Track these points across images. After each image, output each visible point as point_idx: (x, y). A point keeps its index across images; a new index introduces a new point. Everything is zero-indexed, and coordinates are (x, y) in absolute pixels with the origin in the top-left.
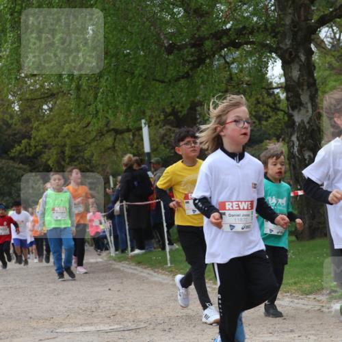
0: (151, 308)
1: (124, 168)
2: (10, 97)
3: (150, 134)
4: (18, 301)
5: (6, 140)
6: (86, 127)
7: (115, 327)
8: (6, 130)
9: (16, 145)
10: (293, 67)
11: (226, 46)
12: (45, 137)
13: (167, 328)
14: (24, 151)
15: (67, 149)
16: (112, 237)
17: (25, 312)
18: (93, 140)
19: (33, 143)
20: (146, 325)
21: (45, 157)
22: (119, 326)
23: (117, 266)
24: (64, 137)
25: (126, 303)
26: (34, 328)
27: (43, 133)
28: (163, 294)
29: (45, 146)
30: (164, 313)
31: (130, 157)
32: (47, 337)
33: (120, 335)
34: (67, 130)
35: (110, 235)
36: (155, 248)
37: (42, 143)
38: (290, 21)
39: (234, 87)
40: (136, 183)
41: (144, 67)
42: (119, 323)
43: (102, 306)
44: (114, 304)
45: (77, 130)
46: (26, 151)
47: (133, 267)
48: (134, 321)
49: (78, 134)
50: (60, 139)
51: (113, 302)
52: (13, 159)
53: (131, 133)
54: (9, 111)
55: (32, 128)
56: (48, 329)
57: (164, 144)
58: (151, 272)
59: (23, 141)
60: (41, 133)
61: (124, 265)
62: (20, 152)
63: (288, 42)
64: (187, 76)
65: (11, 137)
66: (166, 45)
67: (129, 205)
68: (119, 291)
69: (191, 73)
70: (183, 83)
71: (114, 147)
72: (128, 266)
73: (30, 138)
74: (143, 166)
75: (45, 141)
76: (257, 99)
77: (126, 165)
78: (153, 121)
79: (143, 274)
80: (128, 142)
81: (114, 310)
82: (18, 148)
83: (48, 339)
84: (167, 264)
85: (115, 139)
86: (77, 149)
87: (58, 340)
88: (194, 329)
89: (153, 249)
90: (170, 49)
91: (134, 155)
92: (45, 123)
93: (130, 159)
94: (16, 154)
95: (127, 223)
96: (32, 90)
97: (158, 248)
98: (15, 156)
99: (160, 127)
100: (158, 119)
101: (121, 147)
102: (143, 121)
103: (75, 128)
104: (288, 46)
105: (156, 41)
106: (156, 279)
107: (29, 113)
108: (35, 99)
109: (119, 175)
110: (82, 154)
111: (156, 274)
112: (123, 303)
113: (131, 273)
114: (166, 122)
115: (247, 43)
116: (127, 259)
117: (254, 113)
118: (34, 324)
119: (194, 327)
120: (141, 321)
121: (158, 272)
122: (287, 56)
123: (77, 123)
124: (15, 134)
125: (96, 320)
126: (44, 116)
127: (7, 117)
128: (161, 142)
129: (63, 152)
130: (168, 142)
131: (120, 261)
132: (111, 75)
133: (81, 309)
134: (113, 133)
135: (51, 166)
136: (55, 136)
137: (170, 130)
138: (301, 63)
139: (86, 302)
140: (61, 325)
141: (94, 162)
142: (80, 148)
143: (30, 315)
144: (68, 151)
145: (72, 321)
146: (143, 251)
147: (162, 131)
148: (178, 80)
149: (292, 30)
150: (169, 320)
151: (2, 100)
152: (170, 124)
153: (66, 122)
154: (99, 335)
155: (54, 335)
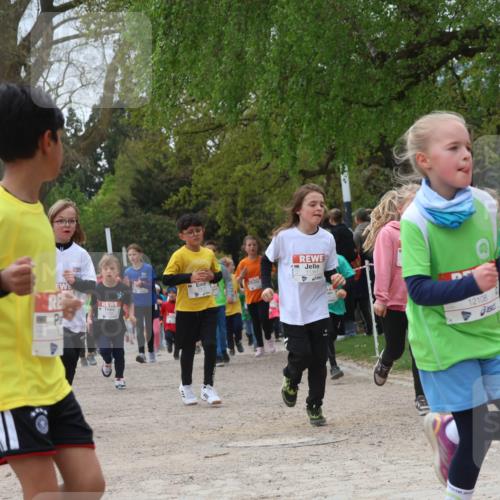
0: (354, 413)
2: (164, 130)
5: (158, 187)
6: (264, 169)
7: (306, 439)
8: (158, 175)
9: (171, 194)
11: (455, 55)
12: (210, 184)
13: (376, 441)
14: (182, 202)
15: (239, 198)
17: (186, 419)
18: (274, 186)
19: (194, 191)
20: (347, 437)
21: (211, 210)
22: (310, 439)
24: (235, 183)
26: (198, 442)
27: (208, 178)
28: (370, 395)
29: (210, 196)
30: (371, 421)
32: (215, 453)
33: (312, 450)
34: (240, 174)
36: (357, 333)
37: (205, 191)
41: (342, 86)
42: (311, 434)
45: (253, 173)
46: (185, 202)
48: (330, 432)
49: (254, 178)
50: (230, 185)
51: (302, 406)
52: (167, 213)
53: (325, 176)
54: (163, 149)
55: (192, 171)
56: (217, 442)
57: (369, 190)
58: (354, 365)
59: (181, 189)
60: (205, 177)
62: (177, 204)
64: (401, 96)
65: (165, 184)
66: (373, 55)
69: (406, 93)
70: (396, 106)
73: (190, 185)
75: (210, 188)
78: (355, 159)
81: (303, 416)
82: (175, 198)
83: (216, 456)
84: (375, 354)
86: (252, 199)
87: (229, 456)
88: (413, 443)
89: (355, 334)
92: (210, 165)
94: (172, 206)
96: (192, 120)
97: (362, 332)
98: (169, 210)
99: (365, 168)
100: (362, 157)
103: (250, 170)
106: (360, 374)
107: (188, 151)
108: (197, 133)
110: (259, 206)
111: (360, 368)
114: (373, 160)
115: (483, 50)
118: (197, 436)
119: (413, 439)
120: (341, 432)
121: (362, 365)
123: (253, 163)
124: (170, 180)
125: (280, 431)
126: (208, 155)
127: (159, 157)
128: (365, 187)
129: (234, 203)
130: (375, 187)
132: (299, 99)
133: (259, 415)
134: (301, 177)
136: (224, 182)
137: (378, 171)
139: (266, 406)
140: (233, 437)
141: (276, 216)
142: (257, 198)
143: (192, 423)
144: (240, 203)
145: (248, 432)
146: (342, 337)
147: (367, 173)
150: (379, 430)
151: (153, 134)
152: (377, 163)
153: (238, 163)
154: (284, 451)
155: (225, 450)
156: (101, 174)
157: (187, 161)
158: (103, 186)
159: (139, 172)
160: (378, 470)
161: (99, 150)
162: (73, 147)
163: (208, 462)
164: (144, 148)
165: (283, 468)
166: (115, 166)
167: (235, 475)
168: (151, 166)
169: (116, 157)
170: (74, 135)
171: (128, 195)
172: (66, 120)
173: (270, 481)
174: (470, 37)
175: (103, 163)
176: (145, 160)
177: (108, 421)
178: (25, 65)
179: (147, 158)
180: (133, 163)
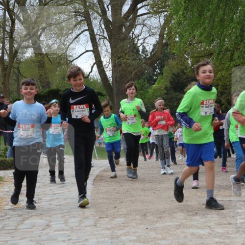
2: (186, 56)
8: (182, 76)
24: (218, 80)
34: (219, 76)
45: (226, 76)
54: (185, 64)
65: (186, 80)
96: (199, 51)
108: (201, 57)
124: (188, 78)
127: (183, 68)
133: (228, 186)
145: (222, 194)
151: (181, 58)
156: (156, 75)
158: (158, 80)
159: (174, 74)
161: (156, 65)
162: (144, 63)
164: (177, 64)
166: (163, 71)
168: (179, 72)
169: (164, 68)
170: (145, 58)
171: (168, 84)
172: (141, 51)
173: (233, 217)
175: (157, 70)
176: (176, 69)
177: (158, 186)
178: (125, 26)
179: (178, 68)
180: (171, 70)
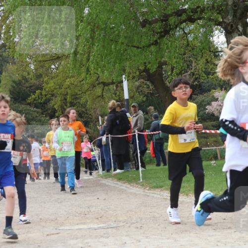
0: (128, 212)
1: (109, 111)
2: (28, 59)
3: (128, 86)
4: (32, 207)
5: (24, 91)
6: (82, 81)
7: (102, 225)
8: (24, 84)
9: (32, 94)
10: (233, 36)
11: (185, 21)
12: (53, 88)
13: (139, 226)
14: (37, 99)
15: (68, 96)
16: (100, 161)
17: (37, 215)
18: (88, 90)
19: (44, 93)
20: (124, 224)
21: (52, 102)
22: (104, 225)
23: (103, 182)
24: (66, 88)
25: (110, 208)
26: (43, 227)
28: (136, 202)
29: (53, 95)
30: (137, 215)
31: (113, 103)
32: (52, 233)
33: (105, 231)
34: (68, 83)
35: (99, 160)
37: (50, 92)
38: (232, 3)
39: (190, 51)
40: (117, 121)
41: (125, 37)
42: (104, 223)
43: (92, 210)
44: (101, 209)
45: (76, 83)
46: (39, 99)
47: (115, 182)
48: (115, 221)
49: (76, 86)
50: (63, 89)
51: (100, 208)
52: (29, 104)
53: (115, 85)
54: (27, 69)
55: (43, 82)
56: (54, 227)
57: (139, 92)
58: (129, 186)
59: (37, 92)
60: (51, 85)
61: (109, 181)
62: (35, 100)
63: (230, 18)
64: (156, 43)
65: (28, 89)
66: (141, 20)
67: (112, 137)
68: (105, 199)
69: (158, 41)
70: (153, 48)
71: (103, 96)
72: (112, 182)
73: (41, 89)
74: (123, 109)
75: (52, 91)
76: (207, 60)
77: (111, 108)
78: (131, 76)
79: (122, 187)
80: (113, 92)
81: (101, 213)
82: (33, 96)
83: (53, 234)
84: (140, 180)
85: (103, 89)
86: (75, 97)
87: (60, 234)
88: (159, 227)
89: (130, 169)
90: (144, 24)
91: (117, 101)
92: (53, 78)
93: (114, 104)
94: (32, 101)
95: (111, 151)
96: (44, 54)
99: (136, 81)
100: (135, 75)
101: (107, 95)
102: (124, 76)
103: (74, 81)
104: (230, 21)
105: (134, 18)
106: (132, 191)
107: (41, 71)
108: (46, 61)
109: (106, 115)
110: (78, 100)
111: (132, 187)
112: (107, 208)
113: (114, 187)
114: (140, 77)
115: (200, 19)
116: (110, 176)
117: (204, 70)
118: (43, 224)
119: (158, 225)
120: (120, 221)
121: (133, 186)
122: (229, 28)
123: (76, 78)
124: (31, 87)
125: (88, 221)
126: (52, 73)
127: (25, 74)
128: (136, 91)
129: (66, 99)
130: (141, 91)
131: (106, 178)
132: (101, 43)
133: (77, 213)
134: (101, 85)
135: (57, 109)
136: (60, 88)
137: (143, 82)
138: (239, 33)
139: (81, 208)
140: (62, 224)
141: (88, 106)
142: (78, 96)
143: (40, 217)
144: (69, 99)
145: (71, 221)
146: (123, 171)
147: (137, 84)
148: (149, 46)
149: (233, 9)
150: (141, 220)
151: (22, 62)
152: (143, 78)
153: (68, 77)
154: (90, 232)
155: (58, 231)
157: (40, 76)
159: (14, 82)
160: (140, 241)
163: (49, 238)
164: (17, 69)
165: (89, 240)
166: (1, 78)
167: (63, 244)
168: (21, 78)
169: (2, 74)
174: (192, 12)
179: (19, 74)
180: (11, 77)
